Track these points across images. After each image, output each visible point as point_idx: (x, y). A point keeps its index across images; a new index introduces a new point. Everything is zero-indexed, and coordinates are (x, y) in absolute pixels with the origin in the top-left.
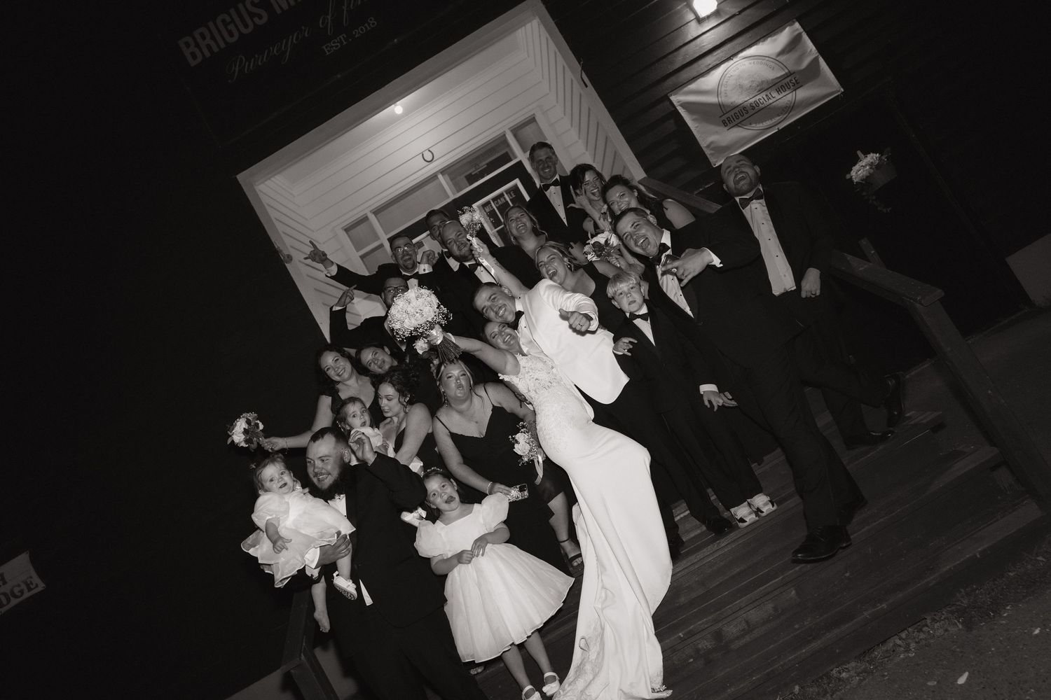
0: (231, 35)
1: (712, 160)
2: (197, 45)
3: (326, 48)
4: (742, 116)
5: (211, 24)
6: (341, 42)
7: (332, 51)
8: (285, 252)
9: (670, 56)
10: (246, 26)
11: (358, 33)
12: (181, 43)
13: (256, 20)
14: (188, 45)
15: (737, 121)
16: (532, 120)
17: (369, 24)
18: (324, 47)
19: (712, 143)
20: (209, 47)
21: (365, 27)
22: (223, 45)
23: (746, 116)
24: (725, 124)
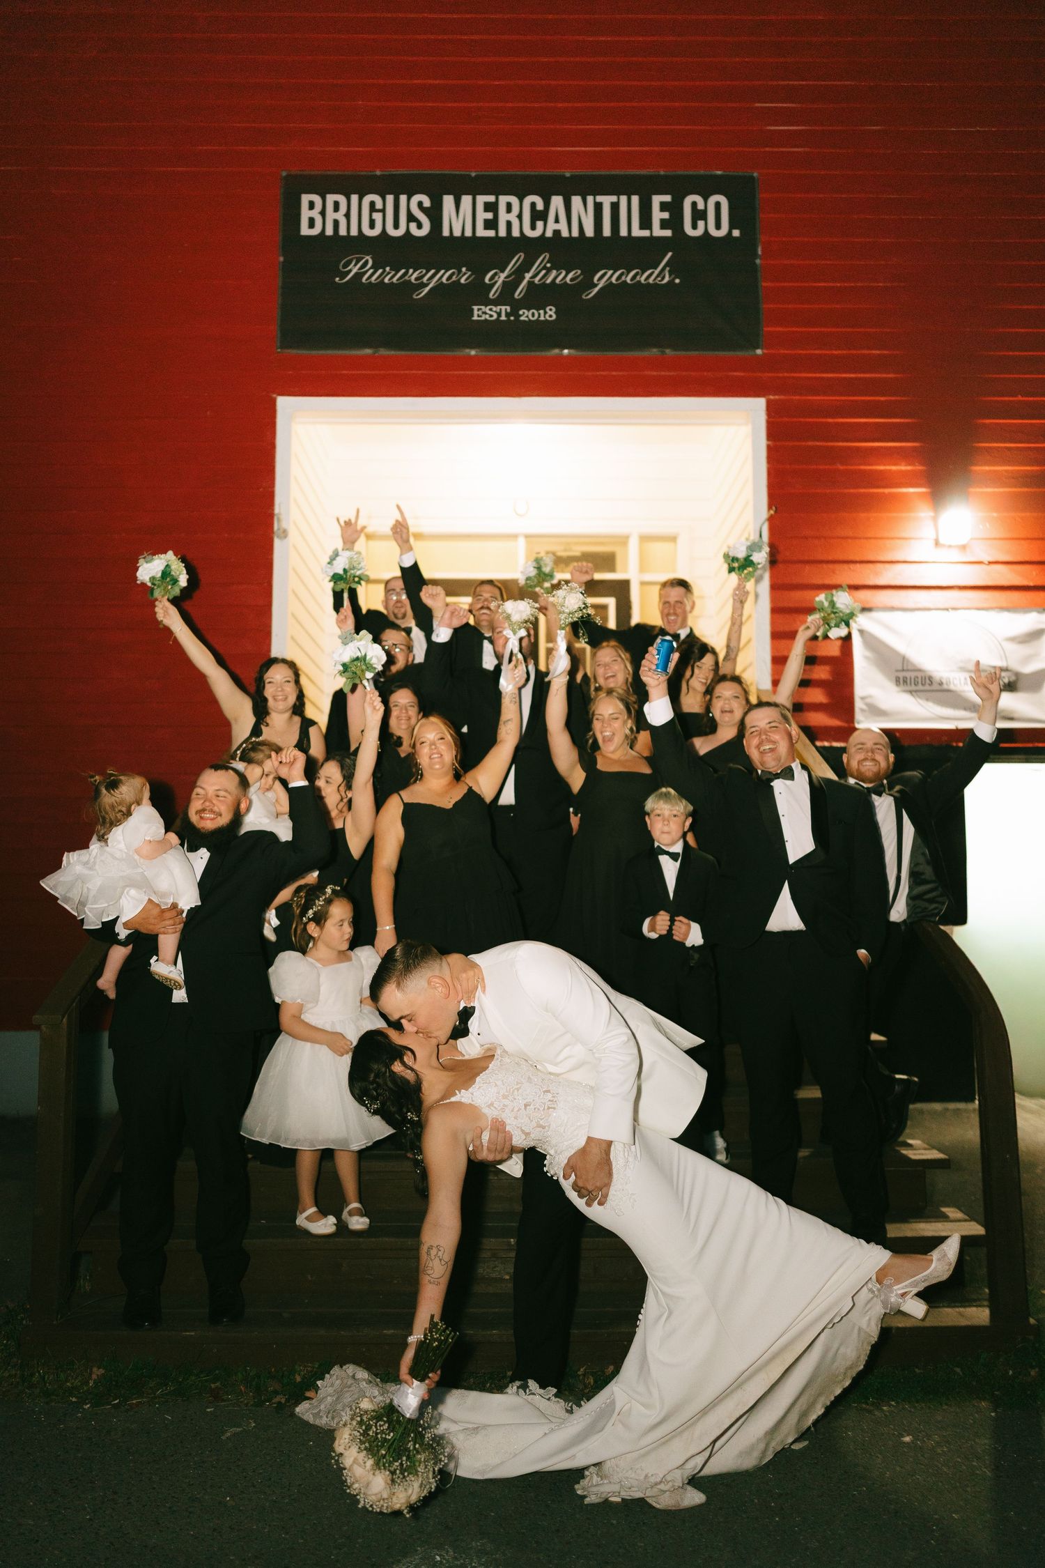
0: (372, 225)
1: (858, 715)
2: (323, 213)
3: (479, 310)
4: (922, 684)
5: (355, 198)
6: (499, 314)
7: (483, 318)
8: (284, 525)
9: (879, 565)
10: (396, 226)
11: (526, 315)
12: (305, 199)
13: (413, 226)
14: (312, 205)
15: (913, 687)
16: (673, 539)
17: (545, 313)
18: (475, 308)
19: (870, 696)
20: (336, 223)
21: (539, 314)
22: (354, 232)
23: (927, 687)
24: (898, 681)
